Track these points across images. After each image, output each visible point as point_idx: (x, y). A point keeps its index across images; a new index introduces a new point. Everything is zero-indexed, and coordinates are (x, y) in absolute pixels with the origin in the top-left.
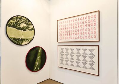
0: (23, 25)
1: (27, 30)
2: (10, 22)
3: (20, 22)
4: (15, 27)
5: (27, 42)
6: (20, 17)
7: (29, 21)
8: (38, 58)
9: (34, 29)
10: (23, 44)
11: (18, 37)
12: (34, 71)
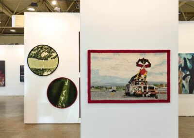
0: (44, 54)
1: (49, 59)
2: (31, 54)
3: (41, 52)
4: (36, 58)
5: (49, 73)
6: (41, 46)
7: (51, 48)
8: (64, 92)
9: (58, 57)
10: (44, 74)
11: (39, 68)
12: (58, 107)
